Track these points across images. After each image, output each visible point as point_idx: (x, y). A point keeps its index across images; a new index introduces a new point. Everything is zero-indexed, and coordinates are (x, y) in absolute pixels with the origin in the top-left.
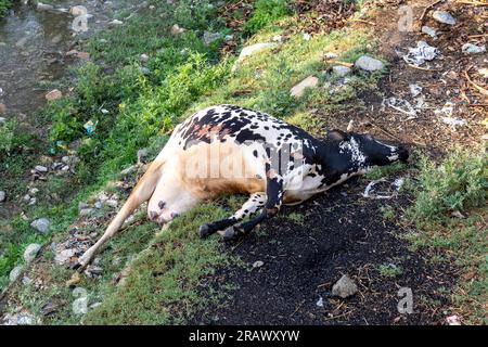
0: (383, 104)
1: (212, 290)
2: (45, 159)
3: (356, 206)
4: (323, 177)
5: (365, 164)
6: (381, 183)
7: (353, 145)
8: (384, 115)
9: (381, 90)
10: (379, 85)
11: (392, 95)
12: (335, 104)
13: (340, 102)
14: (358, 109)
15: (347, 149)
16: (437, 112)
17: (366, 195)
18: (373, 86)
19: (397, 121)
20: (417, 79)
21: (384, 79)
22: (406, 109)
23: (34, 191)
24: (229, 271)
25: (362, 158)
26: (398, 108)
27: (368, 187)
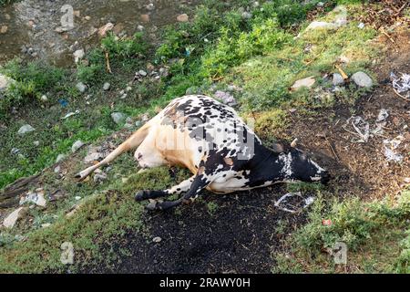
0: (348, 121)
1: (111, 250)
2: (149, 66)
3: (263, 211)
4: (247, 180)
5: (291, 177)
6: (296, 196)
7: (288, 159)
8: (343, 131)
9: (355, 107)
10: (357, 102)
11: (361, 114)
12: (312, 109)
13: (316, 109)
14: (326, 120)
15: (282, 161)
16: (386, 142)
17: (276, 204)
18: (352, 102)
19: (349, 140)
20: (390, 105)
21: (365, 97)
22: (363, 132)
23: (129, 88)
24: (134, 237)
25: (289, 172)
26: (357, 129)
27: (284, 197)
